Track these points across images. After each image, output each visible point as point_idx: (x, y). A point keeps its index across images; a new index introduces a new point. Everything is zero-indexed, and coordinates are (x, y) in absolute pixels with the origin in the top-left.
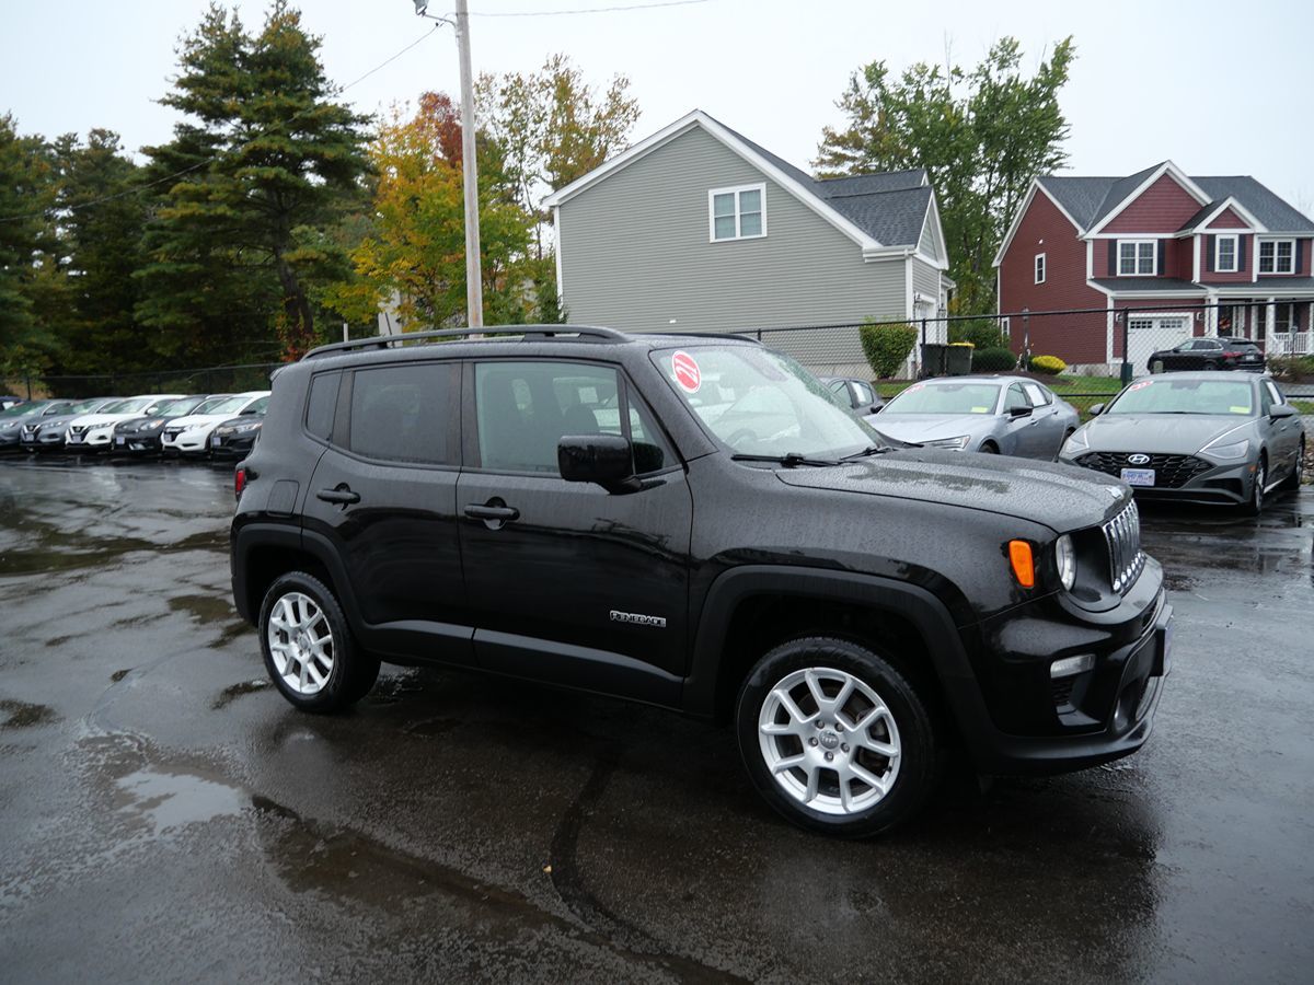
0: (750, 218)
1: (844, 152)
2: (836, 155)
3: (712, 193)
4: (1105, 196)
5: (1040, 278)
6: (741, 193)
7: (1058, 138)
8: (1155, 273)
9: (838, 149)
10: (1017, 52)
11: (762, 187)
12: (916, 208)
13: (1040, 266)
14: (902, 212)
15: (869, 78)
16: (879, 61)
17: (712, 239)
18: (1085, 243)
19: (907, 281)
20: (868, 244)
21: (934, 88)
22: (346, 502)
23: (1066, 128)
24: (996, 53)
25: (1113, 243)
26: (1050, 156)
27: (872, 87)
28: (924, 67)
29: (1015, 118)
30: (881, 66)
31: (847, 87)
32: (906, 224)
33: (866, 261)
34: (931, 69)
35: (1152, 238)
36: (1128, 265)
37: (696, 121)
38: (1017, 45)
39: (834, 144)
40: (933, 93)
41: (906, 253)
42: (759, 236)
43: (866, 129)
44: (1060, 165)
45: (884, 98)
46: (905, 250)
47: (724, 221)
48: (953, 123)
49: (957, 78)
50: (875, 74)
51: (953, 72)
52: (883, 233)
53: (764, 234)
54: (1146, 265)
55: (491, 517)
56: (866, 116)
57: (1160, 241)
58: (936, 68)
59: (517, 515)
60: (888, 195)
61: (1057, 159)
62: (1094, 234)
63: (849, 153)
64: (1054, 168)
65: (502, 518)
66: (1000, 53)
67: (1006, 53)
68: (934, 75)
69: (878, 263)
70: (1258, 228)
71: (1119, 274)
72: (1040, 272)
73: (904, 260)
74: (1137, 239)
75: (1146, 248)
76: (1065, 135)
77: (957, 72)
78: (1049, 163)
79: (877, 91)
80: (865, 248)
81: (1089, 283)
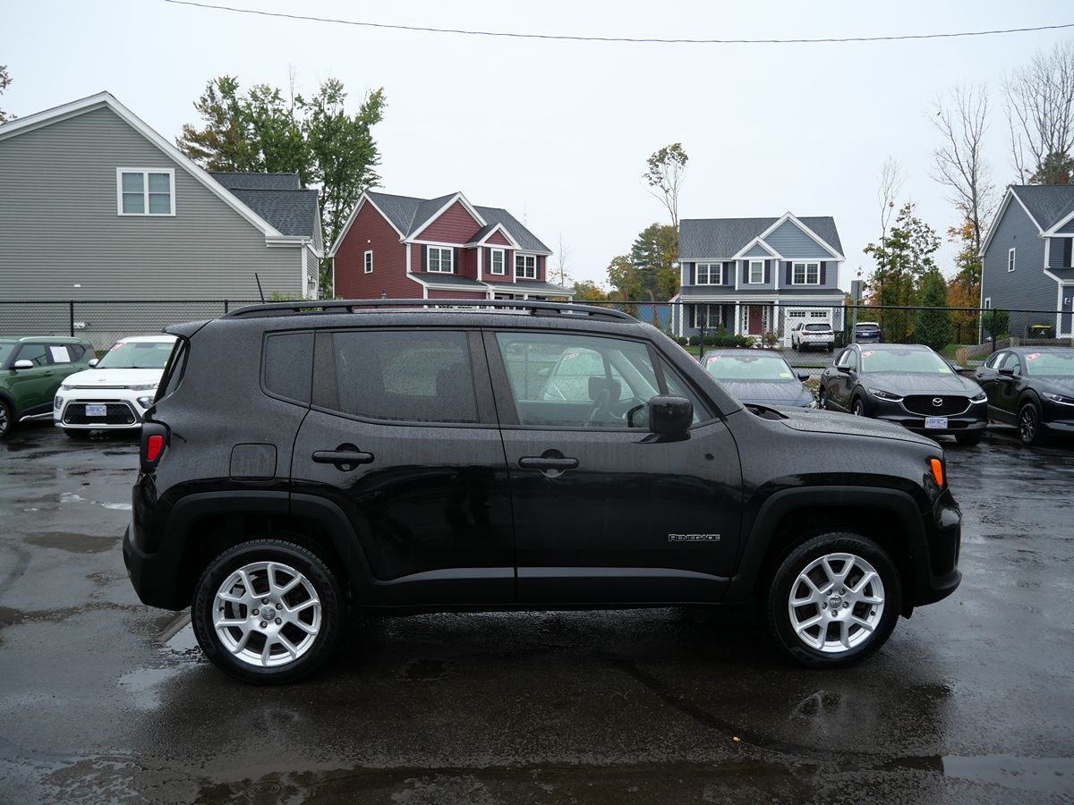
0: (160, 198)
1: (201, 148)
2: (192, 149)
3: (120, 171)
4: (415, 212)
5: (369, 269)
6: (149, 174)
7: (372, 163)
8: (452, 272)
9: (196, 145)
10: (342, 92)
11: (171, 171)
12: (306, 206)
13: (369, 260)
14: (295, 208)
15: (222, 88)
16: (231, 77)
17: (120, 213)
18: (405, 245)
19: (303, 265)
20: (270, 232)
21: (276, 107)
22: (354, 463)
23: (378, 156)
24: (326, 90)
25: (424, 247)
26: (366, 176)
27: (224, 97)
28: (268, 89)
29: (343, 144)
30: (232, 81)
31: (204, 93)
32: (300, 219)
33: (268, 246)
34: (273, 91)
35: (450, 246)
36: (435, 265)
37: (105, 102)
38: (342, 87)
39: (192, 140)
40: (275, 111)
41: (303, 242)
42: (169, 215)
43: (221, 132)
44: (375, 184)
45: (234, 107)
46: (302, 240)
47: (133, 198)
48: (296, 139)
49: (299, 105)
50: (228, 87)
51: (296, 99)
52: (281, 223)
53: (173, 213)
54: (446, 266)
55: (546, 467)
56: (220, 121)
57: (455, 248)
58: (277, 91)
59: (576, 465)
60: (281, 193)
61: (372, 179)
62: (411, 239)
63: (205, 150)
64: (371, 186)
65: (559, 468)
66: (329, 91)
67: (333, 92)
68: (276, 97)
69: (278, 248)
70: (516, 246)
71: (428, 270)
72: (369, 265)
73: (300, 248)
74: (441, 246)
75: (446, 253)
76: (377, 162)
77: (299, 99)
78: (367, 182)
79: (230, 102)
80: (267, 235)
81: (408, 276)
